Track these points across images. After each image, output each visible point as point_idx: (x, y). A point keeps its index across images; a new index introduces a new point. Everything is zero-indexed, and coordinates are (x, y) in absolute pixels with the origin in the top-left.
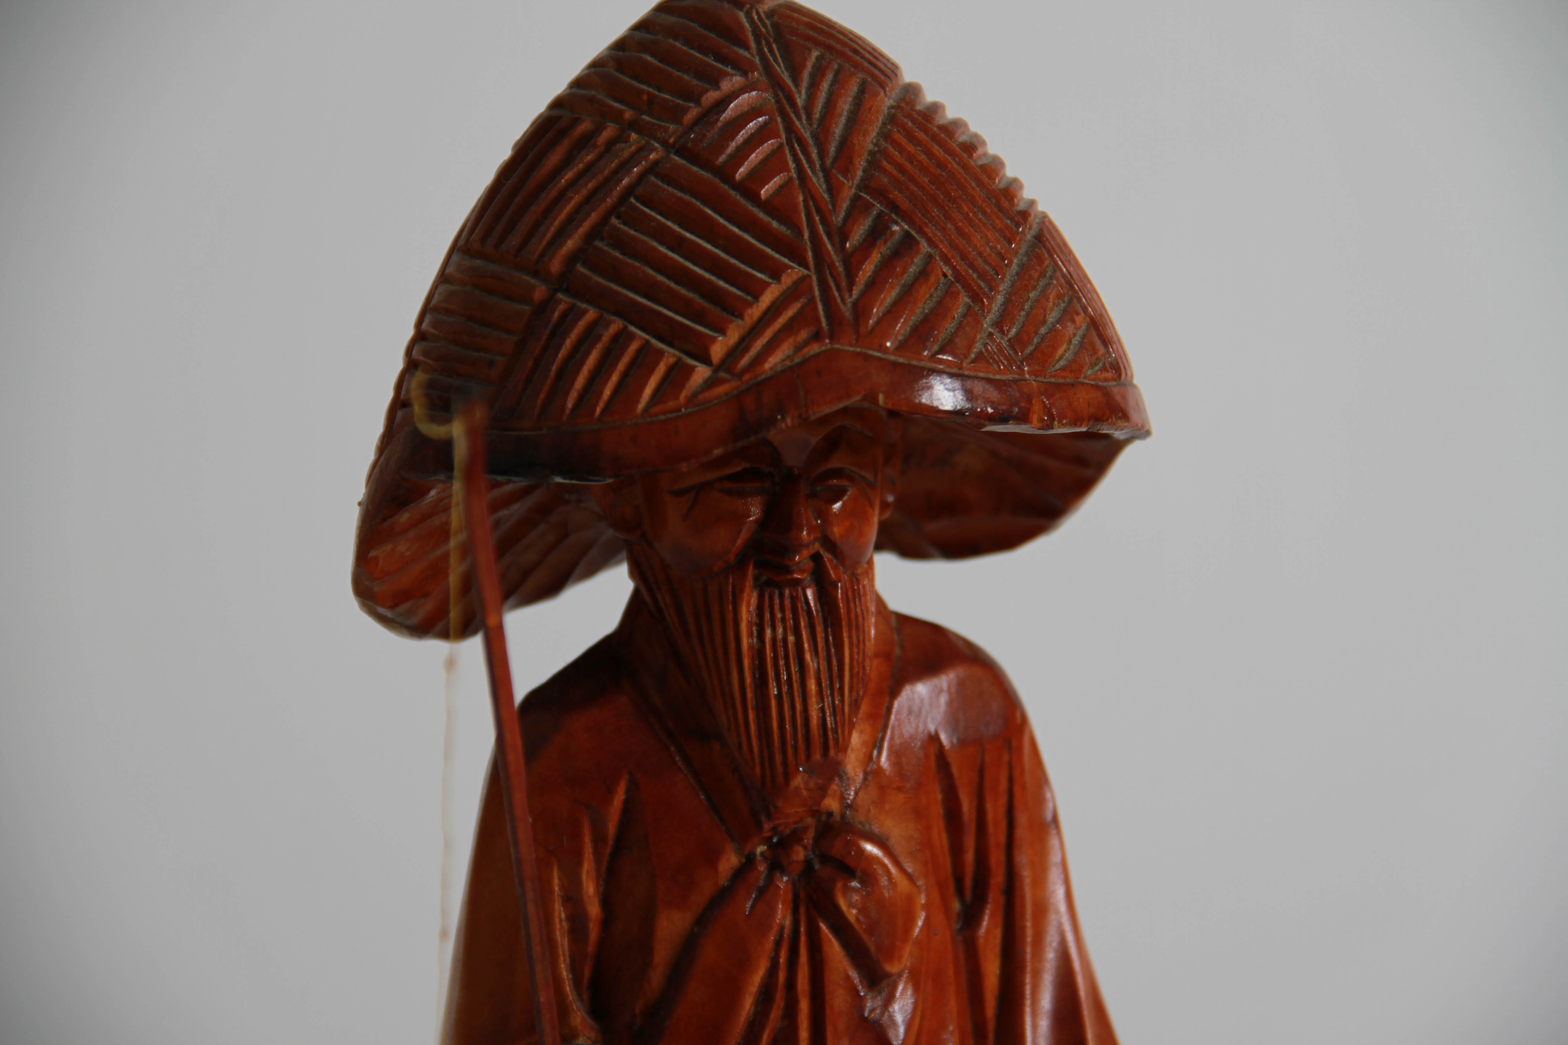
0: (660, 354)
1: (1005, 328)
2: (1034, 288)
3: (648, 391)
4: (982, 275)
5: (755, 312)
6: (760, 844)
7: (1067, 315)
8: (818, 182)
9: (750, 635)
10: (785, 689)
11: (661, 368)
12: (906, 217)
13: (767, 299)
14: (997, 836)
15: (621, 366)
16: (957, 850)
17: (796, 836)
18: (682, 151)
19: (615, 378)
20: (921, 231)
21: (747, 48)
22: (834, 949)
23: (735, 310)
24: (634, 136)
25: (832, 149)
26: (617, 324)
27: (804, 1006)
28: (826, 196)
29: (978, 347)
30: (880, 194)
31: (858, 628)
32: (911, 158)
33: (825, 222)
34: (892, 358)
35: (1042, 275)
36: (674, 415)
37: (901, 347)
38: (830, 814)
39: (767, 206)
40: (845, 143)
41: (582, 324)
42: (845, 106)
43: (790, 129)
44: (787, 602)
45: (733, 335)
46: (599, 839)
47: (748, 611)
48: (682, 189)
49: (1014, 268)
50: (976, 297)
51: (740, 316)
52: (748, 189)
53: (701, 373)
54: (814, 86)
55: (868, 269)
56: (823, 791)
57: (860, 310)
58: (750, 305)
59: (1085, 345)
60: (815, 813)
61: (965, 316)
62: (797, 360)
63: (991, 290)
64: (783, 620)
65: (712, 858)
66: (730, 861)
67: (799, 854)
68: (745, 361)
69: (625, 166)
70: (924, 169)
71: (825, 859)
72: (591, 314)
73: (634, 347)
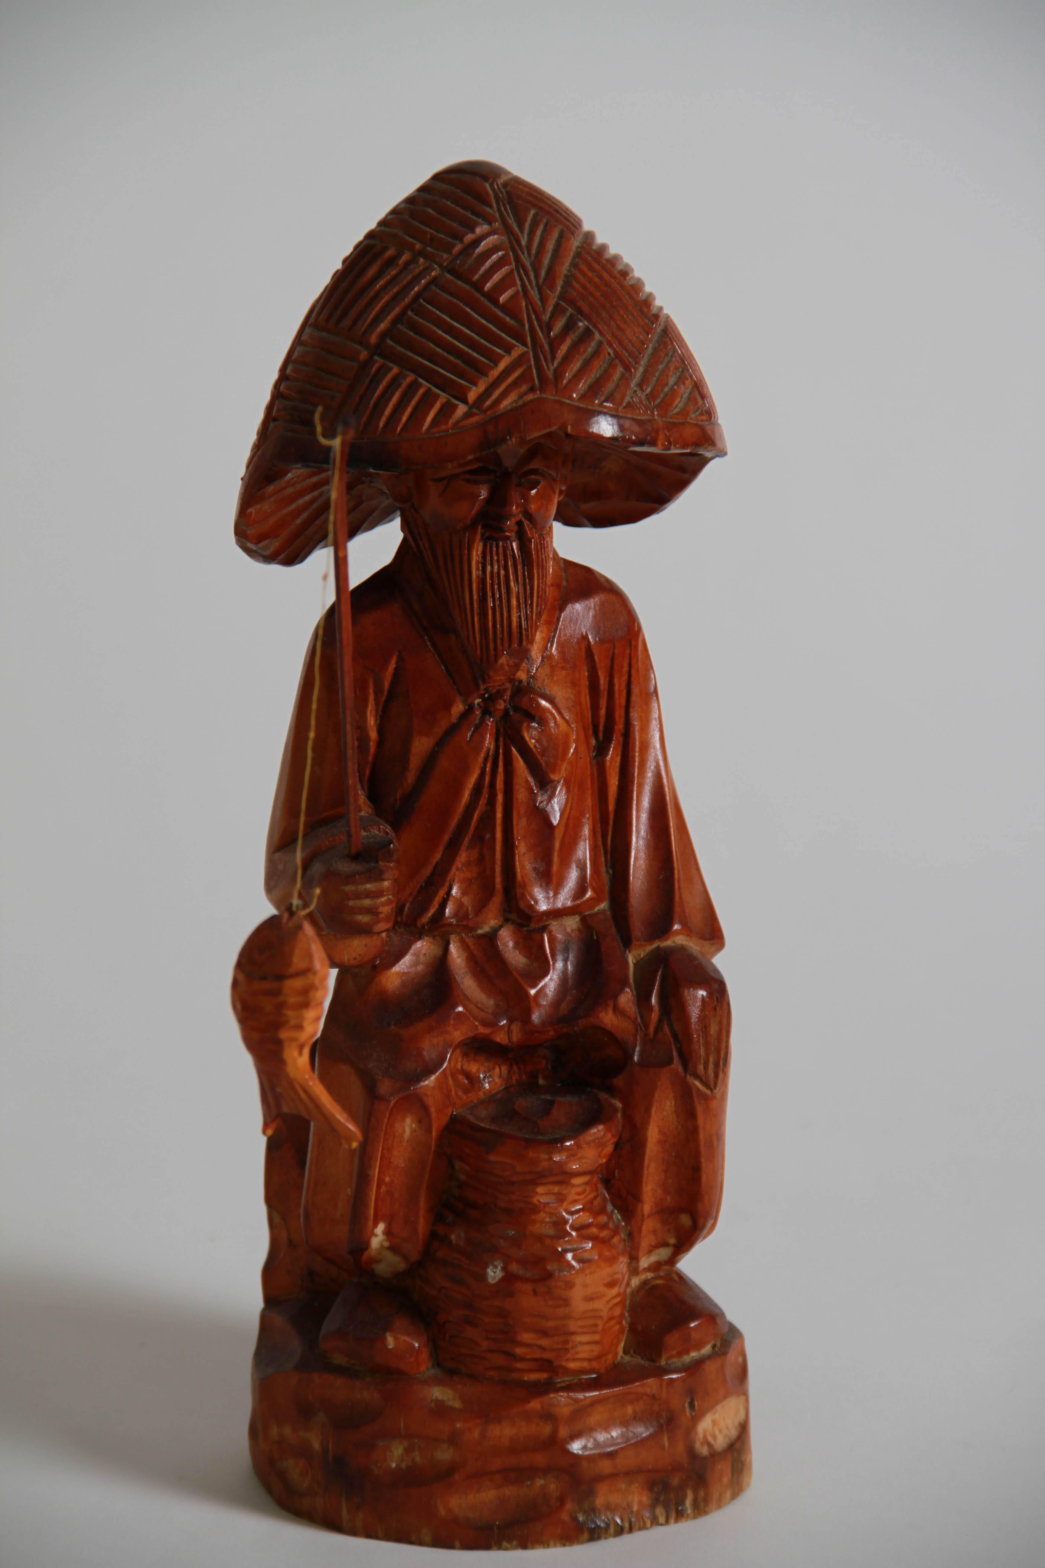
0: (437, 396)
1: (644, 388)
2: (662, 363)
3: (429, 419)
4: (631, 354)
5: (495, 373)
6: (477, 698)
7: (681, 380)
8: (534, 294)
9: (478, 569)
10: (497, 603)
11: (438, 405)
12: (587, 318)
13: (502, 365)
14: (620, 699)
15: (413, 403)
16: (595, 708)
17: (500, 694)
18: (452, 271)
19: (409, 410)
20: (595, 326)
21: (491, 207)
22: (520, 764)
23: (483, 371)
24: (421, 260)
25: (543, 273)
26: (411, 377)
27: (500, 798)
28: (539, 303)
29: (627, 399)
30: (572, 302)
31: (543, 567)
32: (590, 280)
33: (538, 319)
34: (577, 404)
35: (666, 354)
36: (445, 434)
37: (582, 398)
38: (520, 681)
39: (504, 308)
40: (551, 270)
41: (389, 376)
42: (550, 246)
43: (518, 260)
44: (501, 550)
45: (482, 387)
46: (378, 692)
47: (477, 554)
48: (451, 295)
49: (650, 350)
50: (627, 368)
51: (486, 375)
52: (492, 297)
53: (462, 409)
54: (532, 233)
55: (564, 349)
56: (517, 667)
57: (558, 374)
58: (492, 368)
59: (691, 399)
60: (511, 680)
61: (620, 380)
62: (520, 403)
63: (636, 363)
64: (498, 560)
65: (447, 706)
66: (458, 708)
67: (501, 705)
68: (488, 403)
69: (416, 279)
70: (597, 287)
71: (517, 709)
72: (395, 370)
73: (421, 391)
